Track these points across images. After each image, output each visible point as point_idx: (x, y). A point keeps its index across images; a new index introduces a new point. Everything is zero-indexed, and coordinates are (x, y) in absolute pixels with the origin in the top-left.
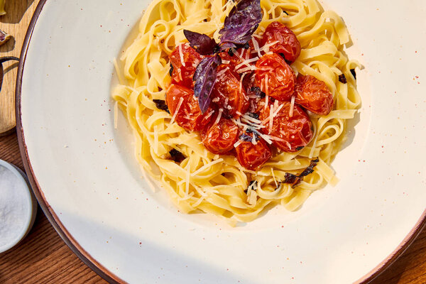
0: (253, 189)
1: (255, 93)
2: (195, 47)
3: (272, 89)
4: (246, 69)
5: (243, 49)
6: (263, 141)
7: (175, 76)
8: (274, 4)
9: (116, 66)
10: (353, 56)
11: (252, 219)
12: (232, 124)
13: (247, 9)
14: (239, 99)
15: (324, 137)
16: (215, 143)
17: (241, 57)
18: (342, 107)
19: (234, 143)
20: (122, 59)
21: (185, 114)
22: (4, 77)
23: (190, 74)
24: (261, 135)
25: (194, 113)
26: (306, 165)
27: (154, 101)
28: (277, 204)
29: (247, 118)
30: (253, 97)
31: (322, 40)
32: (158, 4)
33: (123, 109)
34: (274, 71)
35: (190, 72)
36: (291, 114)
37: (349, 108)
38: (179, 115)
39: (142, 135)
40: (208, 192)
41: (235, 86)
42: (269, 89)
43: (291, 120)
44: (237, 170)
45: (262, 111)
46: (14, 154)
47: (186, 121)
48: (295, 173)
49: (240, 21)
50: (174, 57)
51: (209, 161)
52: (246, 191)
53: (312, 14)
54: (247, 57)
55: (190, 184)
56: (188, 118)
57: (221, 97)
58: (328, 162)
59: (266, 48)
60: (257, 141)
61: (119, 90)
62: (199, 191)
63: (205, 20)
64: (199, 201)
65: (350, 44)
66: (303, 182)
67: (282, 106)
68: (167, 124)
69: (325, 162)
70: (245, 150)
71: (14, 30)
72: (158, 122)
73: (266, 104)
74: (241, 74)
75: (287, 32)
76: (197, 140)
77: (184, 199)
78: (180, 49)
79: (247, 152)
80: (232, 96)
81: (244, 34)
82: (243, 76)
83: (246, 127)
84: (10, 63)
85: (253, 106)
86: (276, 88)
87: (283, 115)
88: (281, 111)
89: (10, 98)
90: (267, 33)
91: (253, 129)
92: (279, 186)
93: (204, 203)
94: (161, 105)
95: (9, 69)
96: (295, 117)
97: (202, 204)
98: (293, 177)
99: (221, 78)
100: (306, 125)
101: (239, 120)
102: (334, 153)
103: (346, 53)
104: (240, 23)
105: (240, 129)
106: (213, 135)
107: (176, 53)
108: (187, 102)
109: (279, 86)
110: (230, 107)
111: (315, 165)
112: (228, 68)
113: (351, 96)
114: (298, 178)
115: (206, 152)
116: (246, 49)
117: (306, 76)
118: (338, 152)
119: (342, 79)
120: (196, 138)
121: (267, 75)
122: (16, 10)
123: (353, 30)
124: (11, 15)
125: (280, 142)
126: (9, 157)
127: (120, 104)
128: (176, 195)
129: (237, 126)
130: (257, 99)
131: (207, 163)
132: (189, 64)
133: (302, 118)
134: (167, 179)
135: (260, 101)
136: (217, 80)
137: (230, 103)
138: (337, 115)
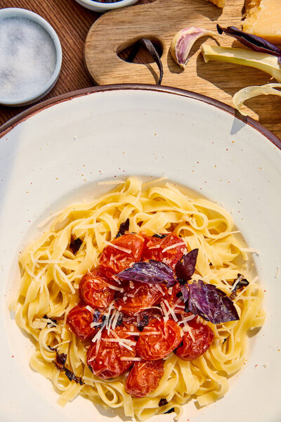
0: (48, 324)
1: (142, 320)
2: (183, 261)
3: (147, 339)
4: (165, 311)
5: (184, 307)
6: (95, 333)
7: (153, 241)
8: (232, 330)
9: (160, 180)
10: (187, 409)
11: (18, 324)
12: (109, 301)
13: (225, 307)
14: (134, 308)
15: (104, 389)
16: (88, 286)
17: (176, 305)
18: (137, 405)
19: (91, 305)
20: (167, 184)
21: (115, 255)
22: (143, 65)
23: (155, 256)
24: (101, 331)
25: (116, 264)
26: (76, 373)
27: (128, 220)
28: (36, 346)
29: (117, 315)
30: (138, 319)
31: (200, 378)
32: (223, 217)
33: (118, 188)
34: (164, 340)
35: (158, 256)
36: (123, 359)
37: (135, 411)
38: (113, 250)
39: (94, 209)
40: (41, 281)
41: (147, 302)
42: (147, 336)
43: (118, 359)
44: (65, 306)
45: (125, 329)
46: (68, 78)
47: (108, 257)
48: (67, 362)
49: (213, 300)
50: (172, 238)
51: (72, 280)
52: (45, 317)
53: (224, 367)
54: (177, 311)
55: (47, 264)
56: (112, 258)
57: (135, 289)
58: (82, 393)
59: (187, 328)
60: (95, 327)
61: (136, 184)
62: (41, 273)
63: (211, 264)
64: (31, 274)
65: (198, 406)
66: (58, 372)
67: (131, 349)
68: (105, 235)
69: (81, 390)
70: (85, 316)
71: (190, 72)
72: (107, 226)
73: (132, 333)
74: (160, 306)
75: (204, 348)
76: (91, 266)
77: (32, 258)
78: (181, 244)
79: (83, 318)
80: (136, 301)
81: (199, 308)
82: (158, 308)
83: (107, 315)
84: (157, 70)
85: (129, 319)
86: (148, 342)
87: (122, 352)
88: (125, 349)
89: (122, 73)
90: (202, 328)
91: (106, 322)
92: (53, 349)
93: (29, 279)
94: (124, 227)
95: (151, 69)
96: (120, 363)
97: (29, 275)
98: (63, 362)
99: (154, 288)
100: (114, 374)
101: (113, 307)
102: (91, 398)
103: (189, 402)
104: (210, 301)
105: (105, 309)
106: (97, 284)
107: (177, 239)
108: (128, 257)
109: (150, 346)
110: (125, 299)
111: (77, 382)
112: (164, 294)
113: (147, 411)
114: (62, 367)
115: (80, 276)
116: (185, 310)
117: (163, 367)
118: (92, 401)
119: (163, 402)
120: (93, 266)
121: (159, 333)
122: (211, 72)
123: (212, 409)
124: (205, 68)
125: (95, 350)
126: (65, 74)
127: (122, 186)
128: (35, 249)
129: (108, 307)
130: (136, 324)
131: (69, 278)
132: (166, 255)
133: (121, 369)
134: (52, 238)
135: (135, 327)
136: (151, 285)
137: (129, 300)
138: (127, 401)
